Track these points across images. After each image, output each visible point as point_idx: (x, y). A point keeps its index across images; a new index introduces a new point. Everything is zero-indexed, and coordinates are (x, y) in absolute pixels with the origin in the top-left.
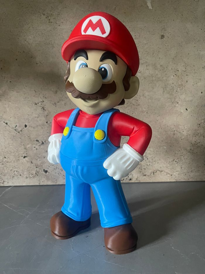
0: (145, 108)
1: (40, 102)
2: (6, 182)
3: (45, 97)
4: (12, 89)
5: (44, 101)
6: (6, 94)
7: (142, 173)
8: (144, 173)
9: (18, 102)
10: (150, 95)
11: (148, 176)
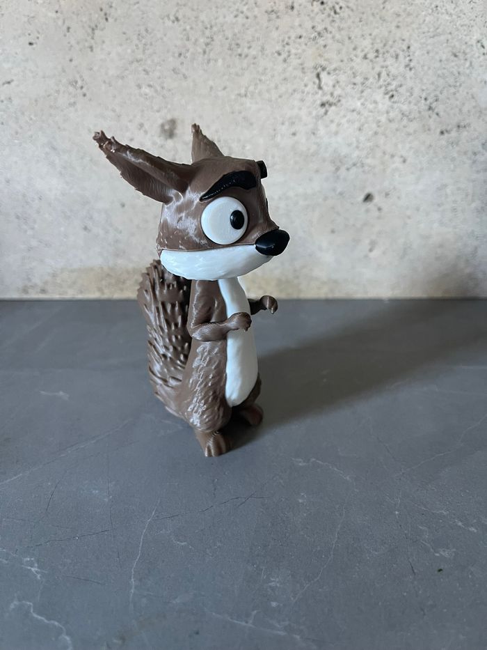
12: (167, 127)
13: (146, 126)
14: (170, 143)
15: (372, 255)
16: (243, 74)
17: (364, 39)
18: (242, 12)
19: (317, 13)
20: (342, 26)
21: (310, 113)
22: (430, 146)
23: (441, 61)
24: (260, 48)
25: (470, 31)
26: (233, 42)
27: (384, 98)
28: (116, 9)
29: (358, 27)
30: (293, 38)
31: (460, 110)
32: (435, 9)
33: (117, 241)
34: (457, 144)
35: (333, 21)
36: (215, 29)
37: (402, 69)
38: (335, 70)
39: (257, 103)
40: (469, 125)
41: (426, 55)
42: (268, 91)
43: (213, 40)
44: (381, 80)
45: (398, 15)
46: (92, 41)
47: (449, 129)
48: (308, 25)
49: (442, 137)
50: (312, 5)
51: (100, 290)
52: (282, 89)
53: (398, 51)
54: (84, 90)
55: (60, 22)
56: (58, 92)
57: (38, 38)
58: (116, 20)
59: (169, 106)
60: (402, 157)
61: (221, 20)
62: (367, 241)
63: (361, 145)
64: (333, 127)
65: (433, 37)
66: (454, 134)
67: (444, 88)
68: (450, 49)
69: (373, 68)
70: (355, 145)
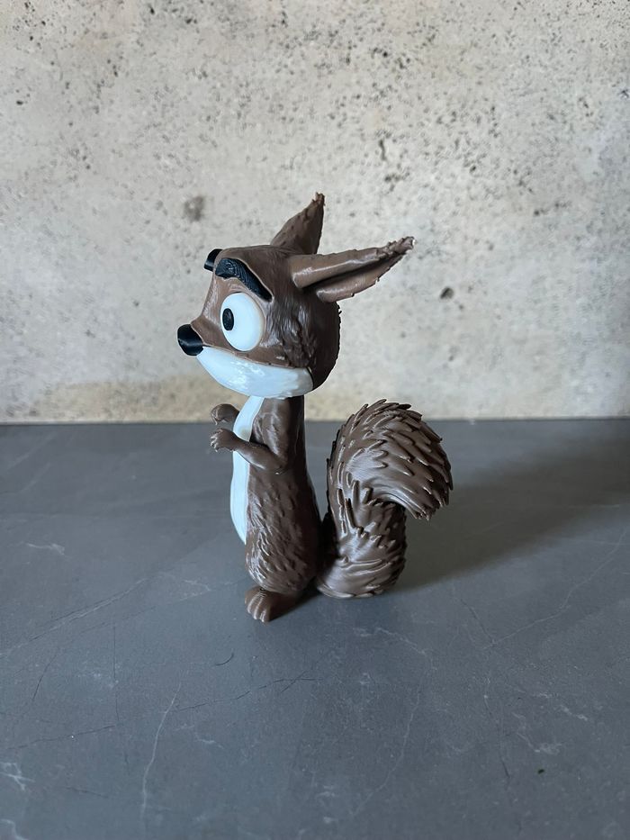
12: (192, 206)
13: (166, 206)
14: (196, 226)
15: (453, 364)
16: (287, 142)
17: (438, 99)
18: (286, 66)
19: (379, 68)
20: (410, 83)
21: (372, 189)
22: (523, 229)
23: (533, 125)
24: (308, 110)
25: (570, 87)
26: (275, 103)
27: (463, 171)
28: (127, 61)
29: (430, 84)
30: (349, 97)
31: (559, 186)
32: (525, 61)
33: (129, 349)
34: (556, 227)
35: (399, 77)
36: (252, 87)
37: (484, 135)
38: (402, 137)
39: (305, 176)
40: (570, 203)
41: (515, 117)
42: (320, 162)
43: (250, 101)
44: (460, 149)
45: (480, 69)
46: (98, 100)
47: (545, 208)
48: (368, 81)
49: (537, 218)
50: (373, 57)
51: (107, 410)
52: (337, 159)
53: (481, 114)
54: (87, 160)
55: (57, 77)
56: (54, 163)
57: (28, 95)
58: (127, 74)
59: (195, 181)
60: (487, 242)
61: (259, 76)
62: (446, 348)
63: (437, 228)
64: (402, 206)
65: (524, 96)
66: (551, 214)
67: (538, 158)
68: (545, 109)
69: (449, 135)
70: (429, 227)
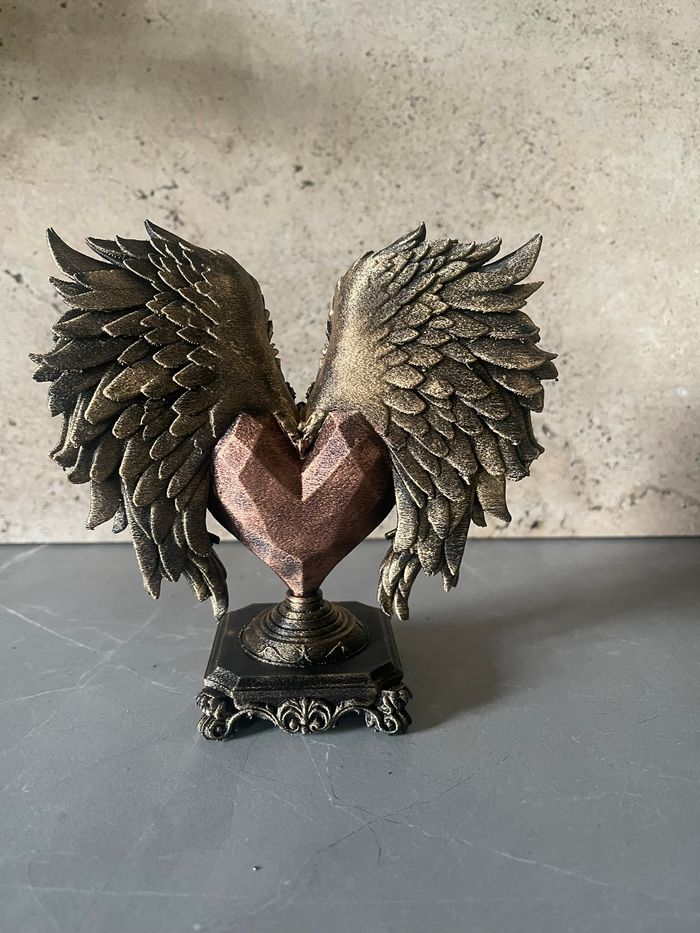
0: (604, 223)
1: (159, 189)
2: (16, 524)
3: (183, 169)
4: (42, 131)
5: (178, 183)
6: (15, 152)
7: (583, 498)
8: (593, 498)
9: (66, 185)
10: (629, 167)
11: (610, 510)
